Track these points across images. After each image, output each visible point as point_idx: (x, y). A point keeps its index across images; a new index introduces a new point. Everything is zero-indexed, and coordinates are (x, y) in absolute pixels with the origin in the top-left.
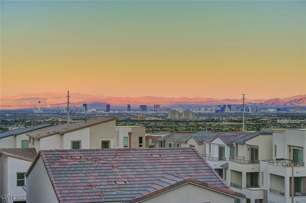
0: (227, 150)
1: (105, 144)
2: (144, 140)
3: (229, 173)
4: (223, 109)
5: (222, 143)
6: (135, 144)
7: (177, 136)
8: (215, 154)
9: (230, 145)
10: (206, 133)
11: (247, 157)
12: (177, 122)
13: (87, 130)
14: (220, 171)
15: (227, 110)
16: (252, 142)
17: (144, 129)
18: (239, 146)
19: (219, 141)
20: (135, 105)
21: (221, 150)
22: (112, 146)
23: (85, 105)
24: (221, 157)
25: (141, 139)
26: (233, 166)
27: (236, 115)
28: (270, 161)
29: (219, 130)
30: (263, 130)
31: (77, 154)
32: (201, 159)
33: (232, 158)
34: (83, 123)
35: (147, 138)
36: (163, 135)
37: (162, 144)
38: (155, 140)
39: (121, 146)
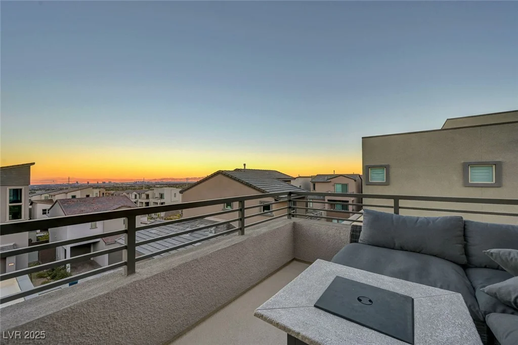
0: (138, 196)
1: (88, 196)
2: (105, 194)
3: (138, 203)
4: (136, 182)
5: (135, 193)
6: (101, 195)
7: (118, 192)
8: (134, 197)
9: (139, 194)
10: (130, 191)
11: (145, 197)
12: (118, 187)
13: (79, 191)
14: (135, 203)
15: (138, 183)
16: (147, 193)
17: (105, 190)
18: (142, 195)
20: (100, 182)
21: (136, 196)
22: (91, 196)
23: (77, 182)
24: (136, 198)
25: (103, 194)
26: (140, 200)
27: (141, 184)
28: (153, 198)
29: (135, 189)
30: (151, 189)
31: (75, 200)
32: (129, 199)
33: (140, 198)
34: (77, 189)
35: (106, 193)
36: (112, 192)
37: (112, 195)
38: (109, 193)
39: (95, 196)
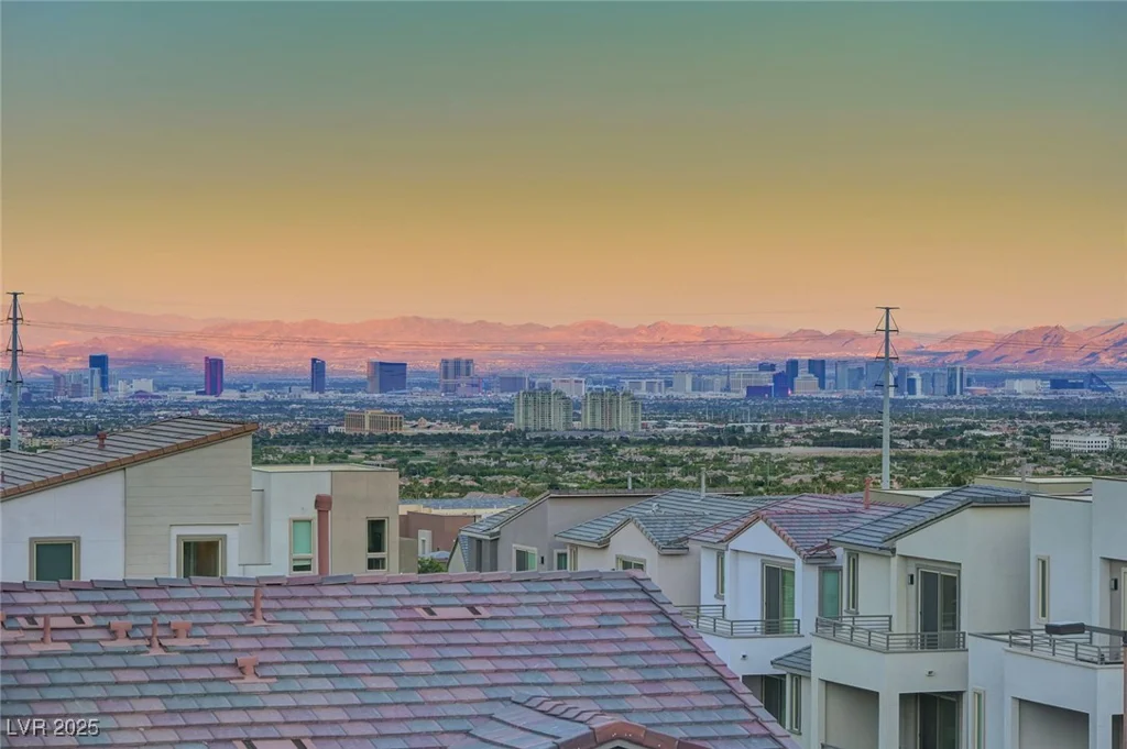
1: (201, 556)
2: (392, 534)
3: (813, 696)
4: (785, 377)
5: (777, 548)
6: (349, 555)
7: (557, 515)
8: (747, 601)
9: (820, 558)
10: (700, 501)
12: (556, 445)
13: (112, 484)
14: (771, 689)
15: (805, 386)
16: (928, 545)
17: (393, 481)
18: (866, 566)
19: (763, 540)
20: (348, 364)
21: (776, 581)
22: (234, 563)
23: (99, 362)
24: (775, 617)
25: (376, 530)
26: (833, 661)
27: (848, 409)
28: (1016, 636)
29: (763, 483)
30: (982, 483)
31: (56, 606)
32: (677, 627)
33: (829, 621)
34: (87, 453)
35: (409, 526)
36: (485, 511)
37: (484, 552)
38: (445, 532)
39: (280, 567)
